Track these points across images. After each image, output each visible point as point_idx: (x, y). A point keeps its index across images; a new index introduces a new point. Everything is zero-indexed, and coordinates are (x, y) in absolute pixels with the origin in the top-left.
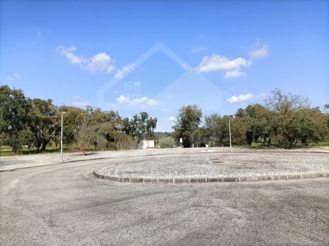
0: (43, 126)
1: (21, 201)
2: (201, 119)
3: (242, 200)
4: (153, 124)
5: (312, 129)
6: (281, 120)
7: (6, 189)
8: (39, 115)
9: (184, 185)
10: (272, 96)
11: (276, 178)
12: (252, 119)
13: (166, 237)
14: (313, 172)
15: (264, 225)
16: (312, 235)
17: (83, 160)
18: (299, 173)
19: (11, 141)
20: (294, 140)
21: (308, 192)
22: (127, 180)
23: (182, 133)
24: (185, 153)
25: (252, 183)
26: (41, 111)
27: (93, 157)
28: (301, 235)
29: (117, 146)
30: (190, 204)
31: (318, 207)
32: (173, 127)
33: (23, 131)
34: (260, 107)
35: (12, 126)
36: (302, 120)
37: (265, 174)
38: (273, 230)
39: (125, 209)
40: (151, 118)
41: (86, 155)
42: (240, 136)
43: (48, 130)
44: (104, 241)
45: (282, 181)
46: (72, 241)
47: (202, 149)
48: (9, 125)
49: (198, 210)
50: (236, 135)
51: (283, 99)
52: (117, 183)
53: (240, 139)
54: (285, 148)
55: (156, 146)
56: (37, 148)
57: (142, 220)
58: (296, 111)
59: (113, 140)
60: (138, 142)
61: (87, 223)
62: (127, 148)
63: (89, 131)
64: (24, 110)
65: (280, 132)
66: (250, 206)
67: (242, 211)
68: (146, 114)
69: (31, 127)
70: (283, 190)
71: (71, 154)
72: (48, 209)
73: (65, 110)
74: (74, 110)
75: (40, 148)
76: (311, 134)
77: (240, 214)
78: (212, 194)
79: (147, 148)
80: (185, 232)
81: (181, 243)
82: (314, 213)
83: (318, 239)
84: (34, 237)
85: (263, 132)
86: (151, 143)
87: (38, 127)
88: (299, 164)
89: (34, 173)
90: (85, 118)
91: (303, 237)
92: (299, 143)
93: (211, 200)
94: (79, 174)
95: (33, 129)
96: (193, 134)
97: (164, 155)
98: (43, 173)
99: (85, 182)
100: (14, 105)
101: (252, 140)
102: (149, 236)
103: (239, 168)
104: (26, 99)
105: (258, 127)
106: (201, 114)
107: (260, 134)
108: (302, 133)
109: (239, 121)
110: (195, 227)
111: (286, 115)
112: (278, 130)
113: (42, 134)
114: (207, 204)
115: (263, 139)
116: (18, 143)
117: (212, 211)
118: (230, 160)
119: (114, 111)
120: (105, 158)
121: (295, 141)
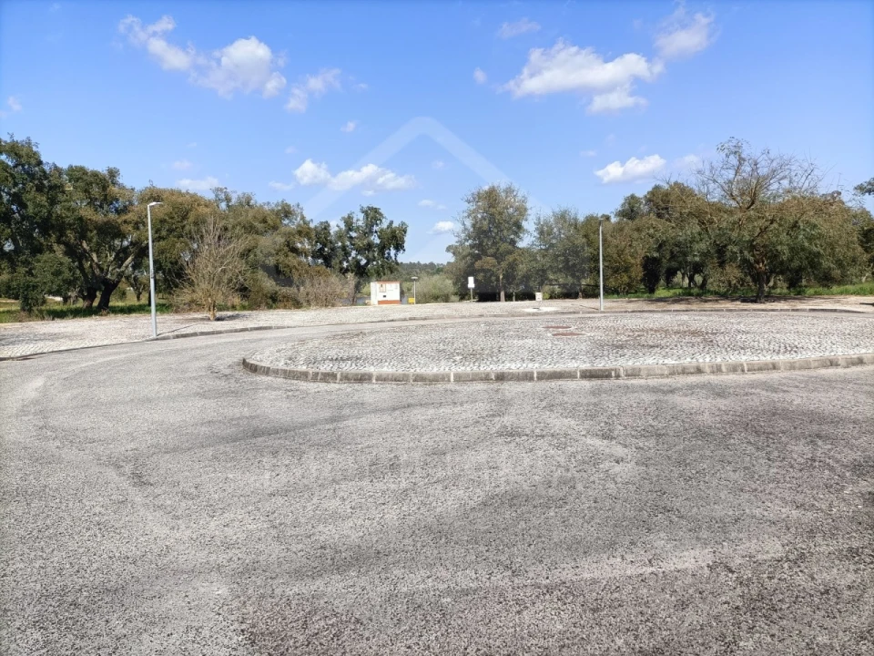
0: (98, 244)
1: (54, 429)
2: (524, 224)
3: (625, 420)
4: (395, 239)
5: (819, 249)
6: (738, 225)
7: (13, 402)
8: (87, 212)
9: (478, 388)
10: (718, 158)
11: (717, 370)
12: (661, 225)
13: (434, 503)
14: (813, 356)
15: (681, 475)
16: (799, 498)
17: (213, 333)
18: (776, 358)
19: (14, 284)
20: (768, 281)
21: (795, 403)
22: (328, 377)
23: (473, 264)
24: (481, 316)
25: (653, 382)
26: (92, 201)
27: (238, 324)
28: (772, 497)
29: (301, 298)
30: (493, 430)
31: (818, 436)
32: (448, 249)
33: (46, 256)
34: (682, 191)
35: (15, 242)
36: (795, 226)
37: (689, 360)
38: (703, 488)
39: (329, 444)
40: (391, 223)
41: (218, 319)
42: (627, 270)
43: (114, 255)
44: (276, 514)
45: (732, 377)
46: (194, 517)
47: (525, 306)
48: (7, 239)
49: (513, 445)
50: (616, 268)
51: (747, 168)
52: (303, 385)
53: (626, 279)
54: (744, 301)
55: (404, 300)
56: (86, 304)
57: (373, 468)
58: (781, 200)
59: (288, 282)
60: (358, 287)
61: (231, 476)
62: (327, 301)
63: (223, 257)
64: (44, 198)
65: (733, 259)
66: (646, 433)
67: (626, 446)
68: (376, 211)
69: (67, 244)
70: (732, 398)
71: (178, 317)
72: (129, 447)
73: (157, 199)
74: (180, 200)
75: (95, 304)
76: (813, 261)
77: (619, 451)
78: (551, 407)
79: (380, 302)
80: (479, 494)
81: (471, 517)
82: (807, 449)
83: (813, 505)
84: (97, 509)
85: (689, 259)
86: (392, 290)
87: (85, 245)
88: (778, 336)
89: (84, 362)
90: (211, 220)
91: (777, 501)
92: (782, 287)
93: (549, 421)
94: (204, 364)
95: (71, 251)
96: (504, 264)
97: (425, 319)
98: (109, 363)
99: (222, 384)
100: (15, 185)
101: (657, 280)
102: (391, 503)
103: (621, 347)
104: (47, 168)
105: (678, 244)
106: (526, 210)
107: (680, 263)
108: (791, 260)
109: (626, 230)
110: (508, 482)
111: (752, 212)
112: (728, 254)
113: (98, 266)
114: (538, 430)
115: (687, 281)
116: (35, 287)
117: (550, 445)
118: (598, 328)
119: (289, 202)
120: (270, 328)
121: (771, 284)
